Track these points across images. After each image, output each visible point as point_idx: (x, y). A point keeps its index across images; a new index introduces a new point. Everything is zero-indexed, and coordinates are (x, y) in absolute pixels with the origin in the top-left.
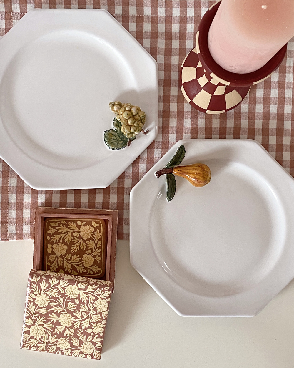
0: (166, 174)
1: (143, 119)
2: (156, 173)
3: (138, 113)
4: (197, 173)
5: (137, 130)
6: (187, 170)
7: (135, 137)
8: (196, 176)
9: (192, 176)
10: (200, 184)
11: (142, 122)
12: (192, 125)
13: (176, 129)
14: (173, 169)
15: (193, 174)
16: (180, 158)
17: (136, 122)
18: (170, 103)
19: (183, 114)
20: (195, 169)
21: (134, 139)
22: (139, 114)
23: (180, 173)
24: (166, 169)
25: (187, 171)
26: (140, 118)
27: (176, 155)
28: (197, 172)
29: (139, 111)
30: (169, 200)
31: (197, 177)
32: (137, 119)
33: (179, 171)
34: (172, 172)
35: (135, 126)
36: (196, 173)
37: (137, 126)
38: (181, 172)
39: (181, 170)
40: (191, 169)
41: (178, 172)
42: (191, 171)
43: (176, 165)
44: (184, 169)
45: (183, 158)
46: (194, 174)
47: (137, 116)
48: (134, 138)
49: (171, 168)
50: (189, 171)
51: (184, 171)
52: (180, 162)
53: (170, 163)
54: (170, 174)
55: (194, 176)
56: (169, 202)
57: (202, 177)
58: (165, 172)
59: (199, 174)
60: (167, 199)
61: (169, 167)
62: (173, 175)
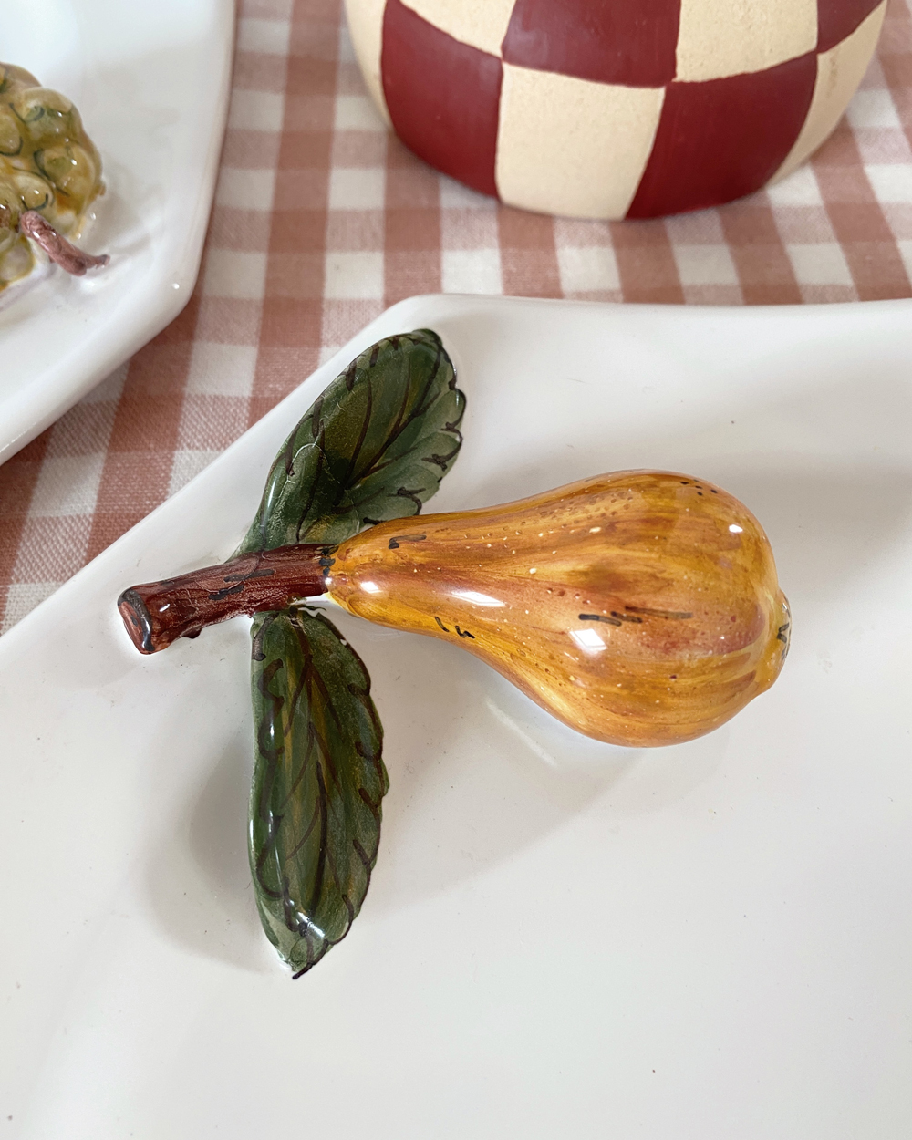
1: (49, 140)
2: (128, 597)
4: (623, 514)
6: (492, 521)
9: (562, 569)
10: (684, 656)
11: (43, 174)
14: (329, 550)
15: (564, 543)
16: (403, 454)
19: (437, 223)
20: (589, 496)
22: (15, 97)
23: (406, 569)
25: (486, 535)
26: (23, 123)
27: (351, 376)
28: (618, 506)
29: (18, 81)
31: (622, 569)
33: (393, 545)
34: (319, 590)
36: (611, 528)
38: (419, 559)
39: (414, 531)
40: (545, 508)
41: (391, 556)
42: (543, 522)
43: (367, 522)
44: (449, 524)
46: (582, 538)
49: (311, 549)
50: (514, 526)
51: (460, 536)
52: (414, 499)
53: (288, 467)
54: (294, 611)
55: (582, 567)
56: (295, 977)
57: (698, 554)
58: (235, 584)
59: (646, 521)
60: (275, 942)
61: (290, 538)
62: (340, 637)
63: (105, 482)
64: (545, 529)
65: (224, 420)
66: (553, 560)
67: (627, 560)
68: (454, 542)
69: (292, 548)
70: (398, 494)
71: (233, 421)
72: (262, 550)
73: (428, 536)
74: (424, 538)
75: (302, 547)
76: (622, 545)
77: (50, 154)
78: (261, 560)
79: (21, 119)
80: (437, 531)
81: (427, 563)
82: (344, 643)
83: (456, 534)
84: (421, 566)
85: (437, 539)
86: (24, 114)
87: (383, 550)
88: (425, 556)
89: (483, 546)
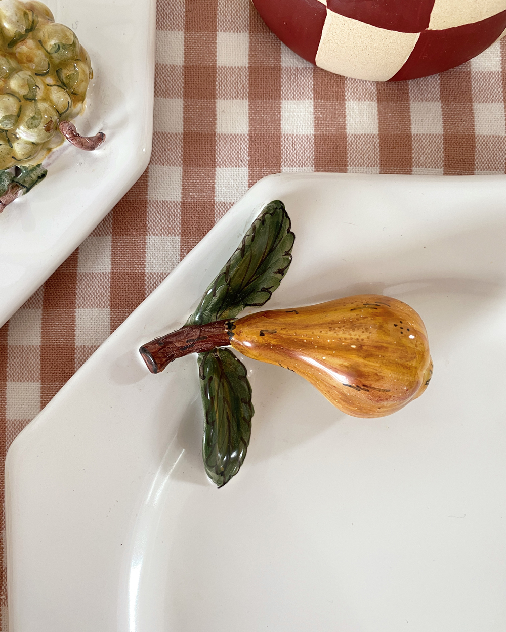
0: (201, 351)
1: (64, 64)
2: (144, 350)
3: (32, 28)
4: (366, 342)
5: (29, 113)
6: (306, 327)
7: (39, 172)
8: (361, 360)
9: (337, 361)
11: (63, 85)
12: (317, 126)
13: (245, 146)
14: (230, 326)
15: (339, 349)
16: (264, 271)
17: (25, 74)
18: (216, 30)
19: (278, 78)
20: (352, 325)
21: (34, 183)
22: (41, 35)
23: (267, 346)
24: (193, 326)
25: (304, 335)
26: (48, 54)
27: (243, 250)
28: (364, 336)
29: (40, 19)
30: (218, 482)
31: (363, 369)
32: (30, 60)
33: (262, 334)
34: (227, 344)
35: (12, 94)
36: (360, 348)
37: (24, 92)
38: (273, 342)
39: (271, 328)
40: (331, 325)
41: (261, 339)
42: (331, 333)
43: (247, 305)
44: (287, 326)
45: (282, 272)
46: (347, 349)
47: (30, 43)
48: (34, 176)
49: (223, 322)
50: (317, 332)
51: (292, 333)
52: (268, 292)
53: (214, 294)
54: (215, 351)
55: (346, 364)
56: (219, 488)
57: (397, 364)
58: (190, 343)
59: (376, 347)
60: (211, 478)
61: (213, 319)
62: (235, 357)
63: (114, 254)
64: (331, 338)
65: (169, 217)
66: (333, 356)
67: (366, 365)
68: (289, 336)
69: (214, 323)
70: (261, 291)
71: (173, 217)
72: (201, 324)
73: (277, 331)
74: (276, 332)
75: (219, 322)
76: (365, 358)
77: (65, 73)
78: (201, 330)
79: (47, 51)
80: (282, 329)
81: (277, 345)
82: (236, 359)
83: (290, 332)
84: (274, 346)
85: (281, 334)
86: (49, 49)
87: (257, 336)
88: (276, 342)
89: (302, 341)
